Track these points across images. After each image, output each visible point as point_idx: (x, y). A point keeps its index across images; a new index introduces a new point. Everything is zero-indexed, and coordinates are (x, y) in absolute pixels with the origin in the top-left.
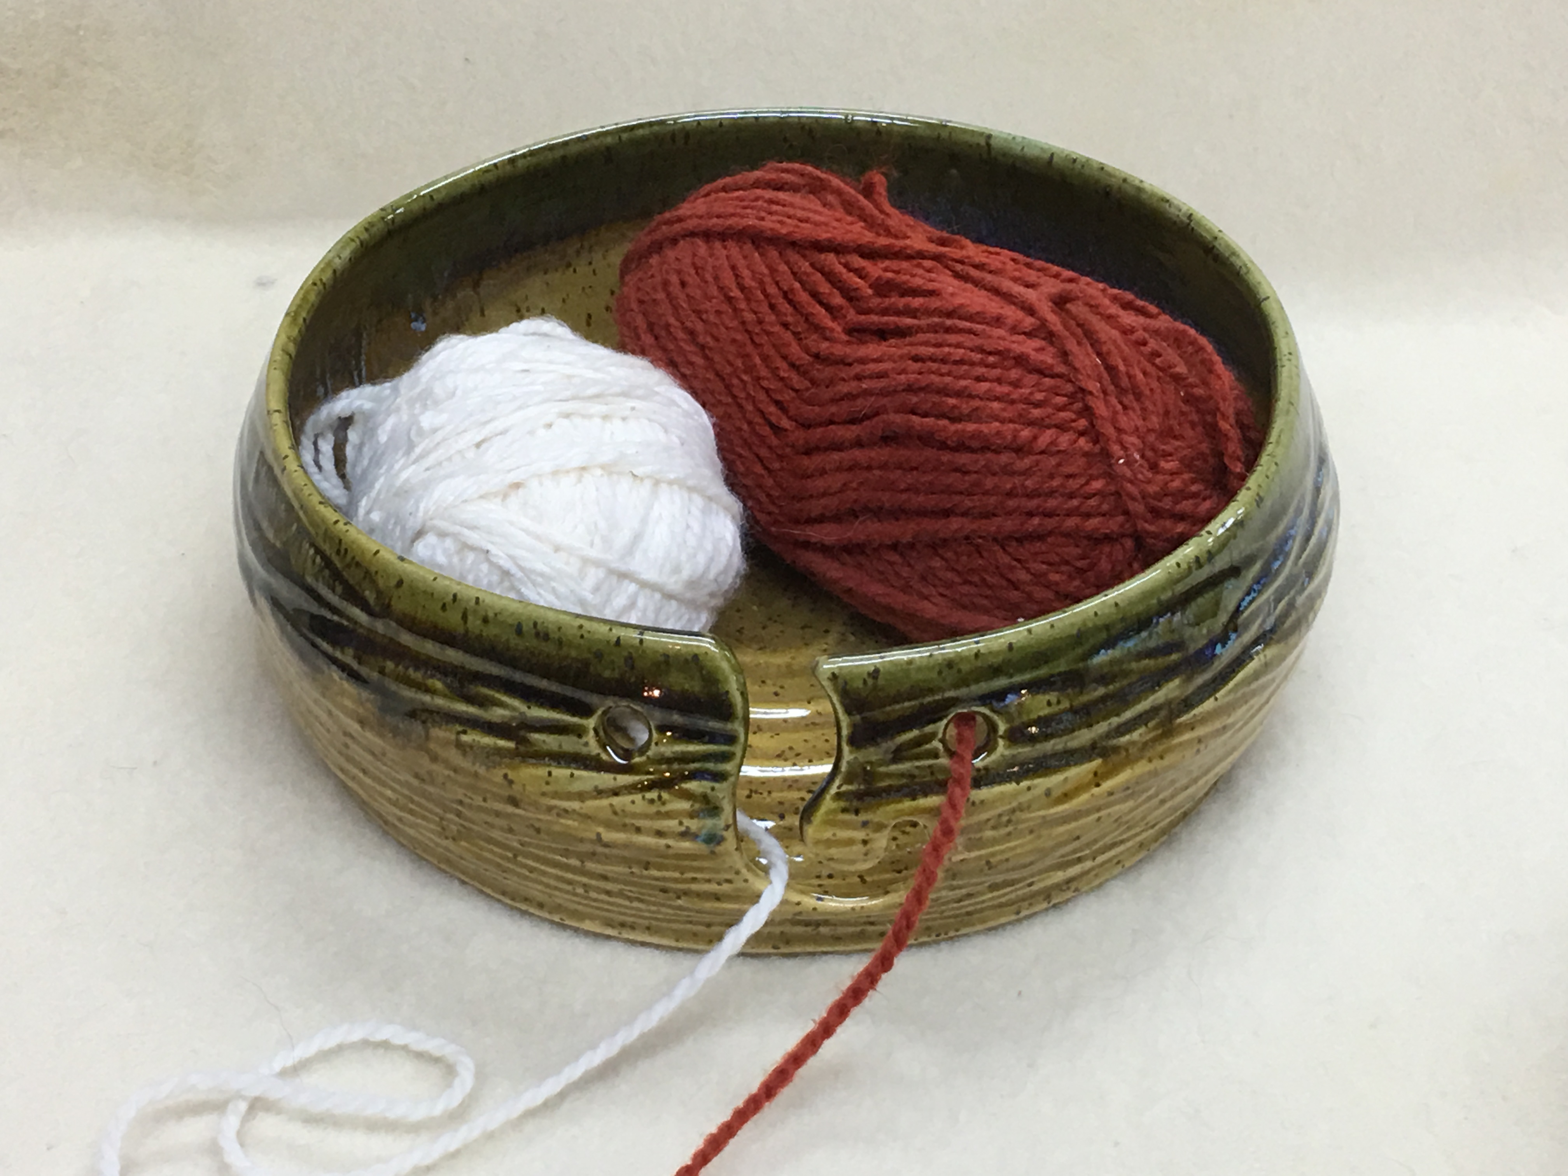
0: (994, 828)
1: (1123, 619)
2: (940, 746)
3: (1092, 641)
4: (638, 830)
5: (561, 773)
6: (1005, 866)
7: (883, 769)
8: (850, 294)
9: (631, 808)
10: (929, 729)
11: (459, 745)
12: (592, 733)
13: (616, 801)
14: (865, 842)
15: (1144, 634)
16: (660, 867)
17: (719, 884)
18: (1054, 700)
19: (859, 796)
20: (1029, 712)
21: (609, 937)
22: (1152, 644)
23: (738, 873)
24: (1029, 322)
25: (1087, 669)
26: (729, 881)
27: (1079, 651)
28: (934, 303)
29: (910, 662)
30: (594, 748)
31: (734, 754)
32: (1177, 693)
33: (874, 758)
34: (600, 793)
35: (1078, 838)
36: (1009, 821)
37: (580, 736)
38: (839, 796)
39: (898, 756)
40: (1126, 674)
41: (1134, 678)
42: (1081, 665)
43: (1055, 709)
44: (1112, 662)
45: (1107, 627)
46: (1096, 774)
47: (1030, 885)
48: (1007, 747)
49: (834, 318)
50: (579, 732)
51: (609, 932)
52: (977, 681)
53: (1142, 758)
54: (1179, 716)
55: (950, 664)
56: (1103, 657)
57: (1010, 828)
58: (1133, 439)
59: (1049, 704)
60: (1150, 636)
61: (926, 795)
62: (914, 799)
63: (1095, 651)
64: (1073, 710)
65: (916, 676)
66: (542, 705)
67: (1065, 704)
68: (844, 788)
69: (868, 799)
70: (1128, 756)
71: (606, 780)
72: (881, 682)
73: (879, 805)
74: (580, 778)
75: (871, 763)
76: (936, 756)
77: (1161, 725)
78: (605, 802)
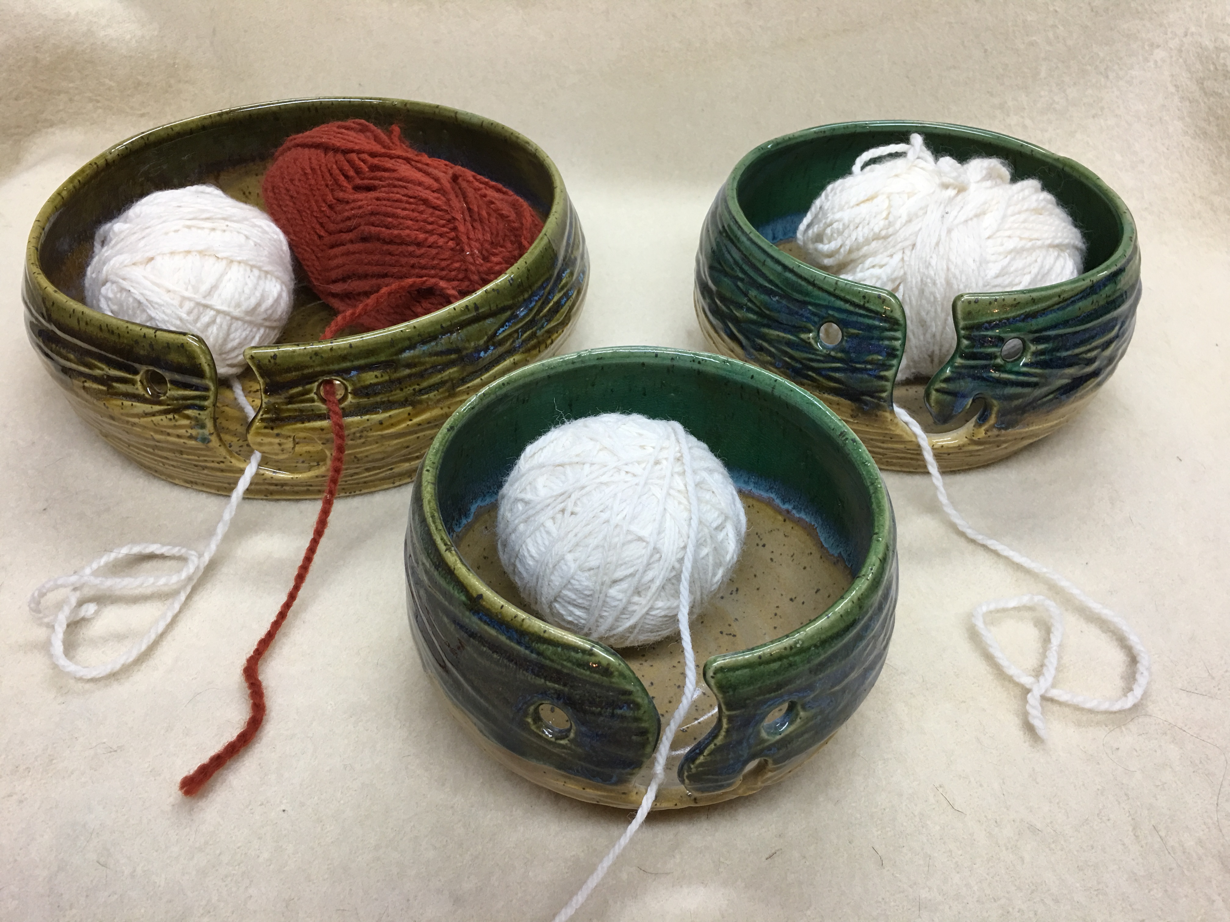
0: (352, 440)
1: (419, 335)
2: (315, 397)
3: (400, 346)
4: (169, 434)
5: (127, 403)
6: (366, 459)
7: (284, 407)
8: (358, 171)
9: (161, 423)
10: (308, 387)
11: (84, 388)
12: (139, 383)
13: (153, 418)
14: (280, 444)
15: (433, 344)
16: (188, 454)
17: (218, 463)
18: (379, 375)
19: (272, 420)
20: (364, 381)
21: (187, 488)
22: (439, 348)
23: (225, 458)
24: (436, 185)
25: (399, 360)
26: (223, 462)
27: (393, 350)
28: (395, 175)
29: (294, 351)
30: (141, 391)
31: (209, 397)
32: (456, 375)
33: (279, 401)
34: (146, 415)
35: (408, 447)
36: (361, 437)
37: (134, 385)
38: (262, 420)
39: (291, 400)
40: (423, 364)
41: (428, 366)
42: (395, 357)
43: (380, 380)
44: (413, 357)
45: (409, 339)
46: (409, 414)
47: (391, 469)
48: (353, 398)
49: (349, 182)
50: (133, 382)
51: (187, 485)
52: (333, 363)
53: (437, 407)
54: (458, 387)
55: (316, 353)
56: (407, 354)
57: (363, 440)
58: (477, 245)
59: (376, 377)
60: (437, 344)
61: (309, 421)
62: (303, 423)
63: (403, 350)
64: (391, 381)
65: (297, 360)
66: (115, 368)
67: (386, 378)
68: (264, 416)
69: (277, 422)
70: (428, 405)
71: (148, 408)
72: (278, 361)
73: (284, 426)
74: (136, 406)
75: (277, 403)
76: (313, 401)
77: (448, 390)
78: (149, 419)
